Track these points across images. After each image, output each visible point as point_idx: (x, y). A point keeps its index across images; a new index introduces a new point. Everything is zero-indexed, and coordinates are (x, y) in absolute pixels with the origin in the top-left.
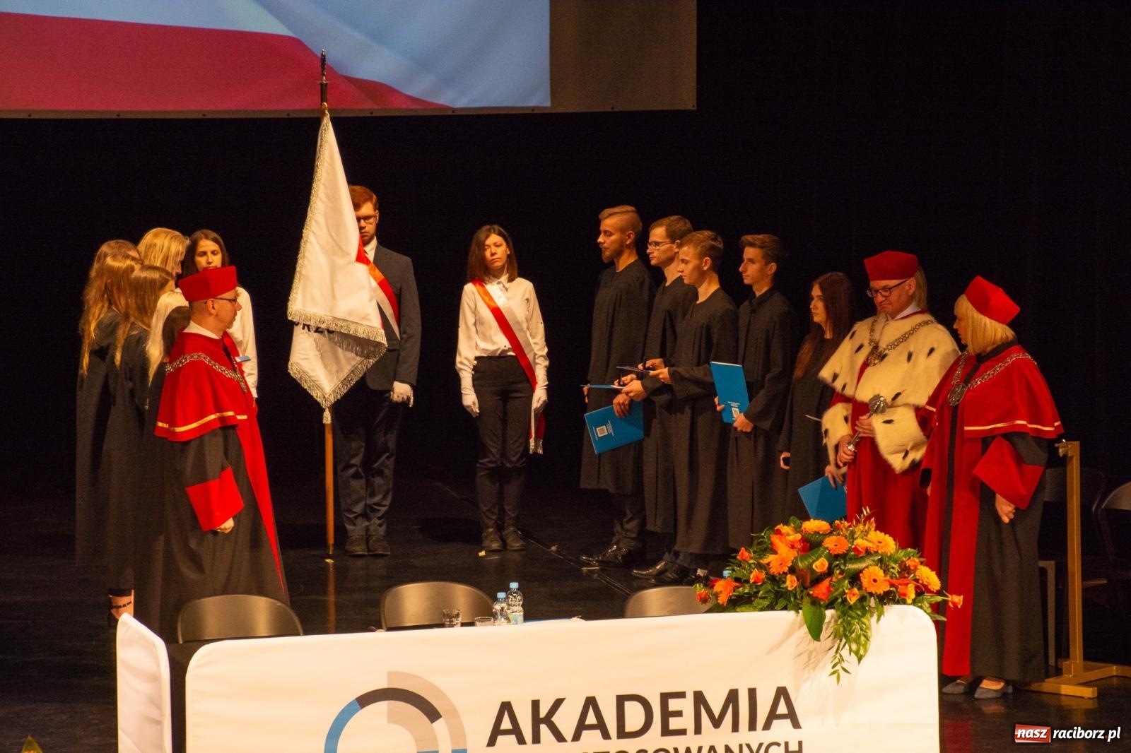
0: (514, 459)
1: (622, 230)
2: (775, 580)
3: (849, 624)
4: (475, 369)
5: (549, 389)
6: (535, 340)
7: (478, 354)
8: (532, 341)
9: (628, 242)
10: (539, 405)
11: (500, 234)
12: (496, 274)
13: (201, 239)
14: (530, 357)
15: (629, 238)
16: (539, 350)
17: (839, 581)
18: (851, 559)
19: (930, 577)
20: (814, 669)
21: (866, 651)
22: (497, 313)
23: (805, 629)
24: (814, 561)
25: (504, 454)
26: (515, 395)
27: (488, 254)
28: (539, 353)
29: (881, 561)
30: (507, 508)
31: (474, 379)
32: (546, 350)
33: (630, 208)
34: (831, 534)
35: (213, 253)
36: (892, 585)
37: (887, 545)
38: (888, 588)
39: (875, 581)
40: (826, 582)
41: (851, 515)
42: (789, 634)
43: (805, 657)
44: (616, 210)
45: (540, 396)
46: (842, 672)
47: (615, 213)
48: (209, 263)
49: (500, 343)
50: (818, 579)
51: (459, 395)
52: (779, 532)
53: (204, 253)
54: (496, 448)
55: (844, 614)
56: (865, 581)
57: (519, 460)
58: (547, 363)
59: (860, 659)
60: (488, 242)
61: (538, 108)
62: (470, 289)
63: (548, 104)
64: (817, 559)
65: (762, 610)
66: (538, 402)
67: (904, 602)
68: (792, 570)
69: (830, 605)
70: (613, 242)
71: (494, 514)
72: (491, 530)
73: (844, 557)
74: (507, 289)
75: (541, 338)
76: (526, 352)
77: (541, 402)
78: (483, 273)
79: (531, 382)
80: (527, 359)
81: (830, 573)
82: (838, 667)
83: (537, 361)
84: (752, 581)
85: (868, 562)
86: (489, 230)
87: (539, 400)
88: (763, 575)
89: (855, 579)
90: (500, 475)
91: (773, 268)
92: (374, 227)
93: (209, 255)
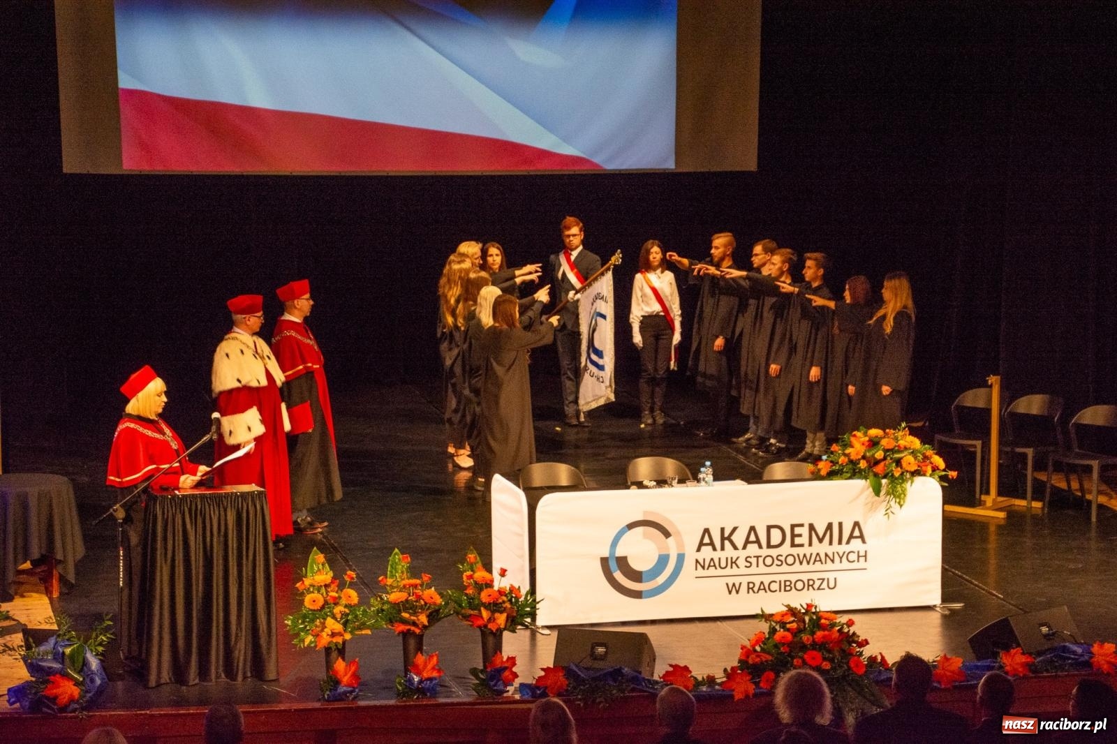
0: (661, 373)
1: (725, 246)
2: (853, 463)
3: (895, 487)
4: (641, 322)
5: (682, 334)
6: (675, 306)
7: (644, 314)
8: (673, 307)
9: (728, 253)
10: (676, 343)
11: (659, 246)
12: (655, 270)
13: (490, 247)
14: (672, 315)
15: (728, 250)
16: (677, 311)
17: (890, 464)
18: (896, 452)
19: (939, 461)
20: (875, 511)
21: (904, 502)
22: (655, 291)
23: (871, 489)
24: (876, 453)
25: (656, 370)
26: (664, 337)
27: (651, 257)
29: (912, 453)
30: (655, 400)
31: (641, 328)
32: (680, 311)
33: (730, 234)
34: (884, 437)
35: (497, 255)
36: (919, 466)
37: (915, 444)
38: (916, 468)
39: (909, 464)
40: (882, 464)
41: (895, 427)
42: (862, 491)
43: (870, 505)
44: (722, 235)
45: (677, 338)
46: (891, 514)
48: (494, 261)
49: (656, 308)
50: (877, 462)
51: (631, 337)
52: (855, 436)
53: (491, 255)
54: (651, 367)
55: (892, 482)
56: (904, 464)
57: (664, 373)
58: (681, 319)
59: (901, 506)
60: (652, 250)
62: (638, 276)
64: (877, 451)
65: (846, 479)
67: (924, 475)
68: (864, 457)
69: (885, 477)
70: (719, 253)
71: (649, 403)
72: (647, 412)
73: (892, 451)
74: (660, 278)
75: (678, 304)
76: (670, 313)
77: (677, 341)
78: (648, 267)
79: (672, 329)
80: (671, 317)
81: (885, 459)
82: (888, 511)
83: (676, 318)
84: (840, 463)
85: (906, 453)
86: (653, 243)
88: (846, 460)
89: (898, 462)
90: (653, 381)
91: (821, 272)
92: (580, 241)
93: (495, 256)
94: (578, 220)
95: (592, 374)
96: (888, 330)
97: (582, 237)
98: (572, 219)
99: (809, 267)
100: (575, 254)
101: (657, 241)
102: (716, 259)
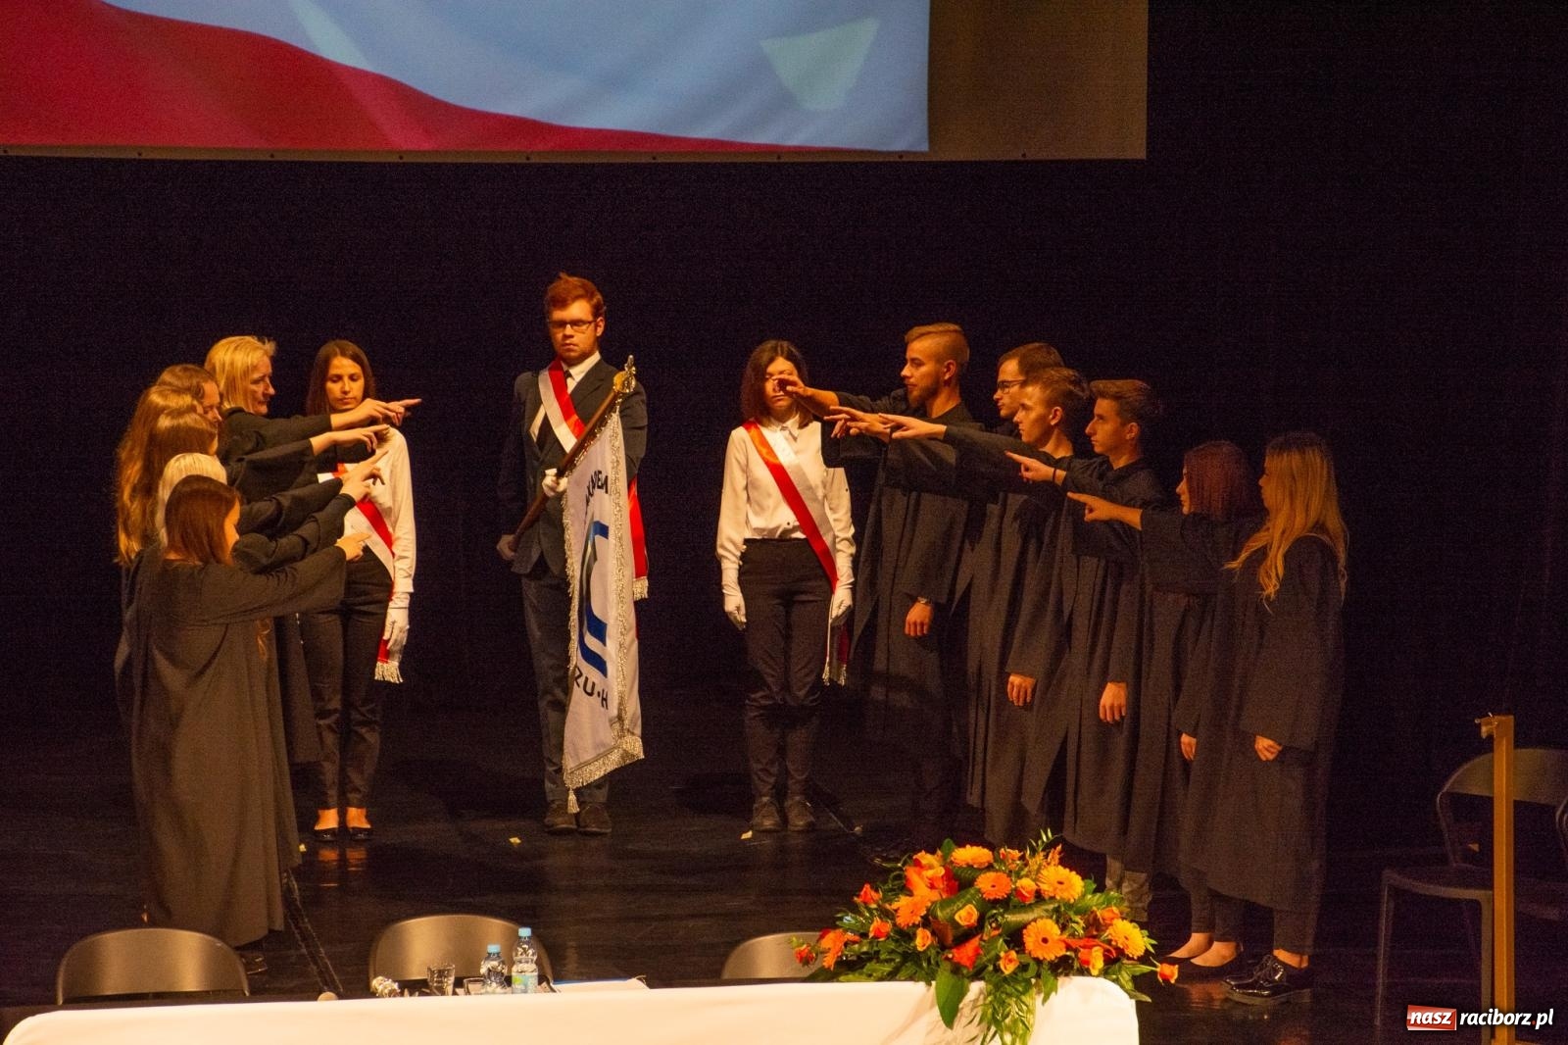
0: (802, 693)
1: (938, 359)
4: (743, 557)
6: (836, 516)
7: (749, 535)
8: (831, 516)
9: (947, 377)
10: (840, 612)
11: (790, 357)
12: (781, 418)
13: (335, 355)
14: (828, 539)
15: (949, 370)
16: (843, 529)
22: (779, 472)
25: (786, 687)
26: (804, 597)
27: (770, 387)
28: (842, 535)
30: (791, 767)
31: (742, 572)
32: (852, 530)
33: (952, 327)
35: (352, 378)
44: (930, 328)
45: (841, 598)
47: (929, 333)
48: (345, 393)
49: (783, 517)
53: (339, 378)
54: (773, 676)
57: (807, 695)
58: (853, 550)
60: (771, 369)
61: (908, 153)
62: (739, 434)
63: (925, 147)
66: (839, 607)
70: (923, 376)
71: (771, 774)
72: (765, 799)
74: (795, 439)
75: (846, 513)
76: (821, 533)
77: (843, 608)
78: (761, 413)
79: (830, 579)
80: (823, 542)
83: (838, 546)
86: (775, 349)
87: (842, 603)
90: (781, 717)
91: (1133, 430)
92: (592, 340)
93: (346, 379)
94: (590, 284)
95: (589, 690)
96: (1271, 588)
97: (600, 331)
98: (574, 280)
99: (1101, 417)
100: (578, 373)
101: (785, 344)
102: (916, 393)
